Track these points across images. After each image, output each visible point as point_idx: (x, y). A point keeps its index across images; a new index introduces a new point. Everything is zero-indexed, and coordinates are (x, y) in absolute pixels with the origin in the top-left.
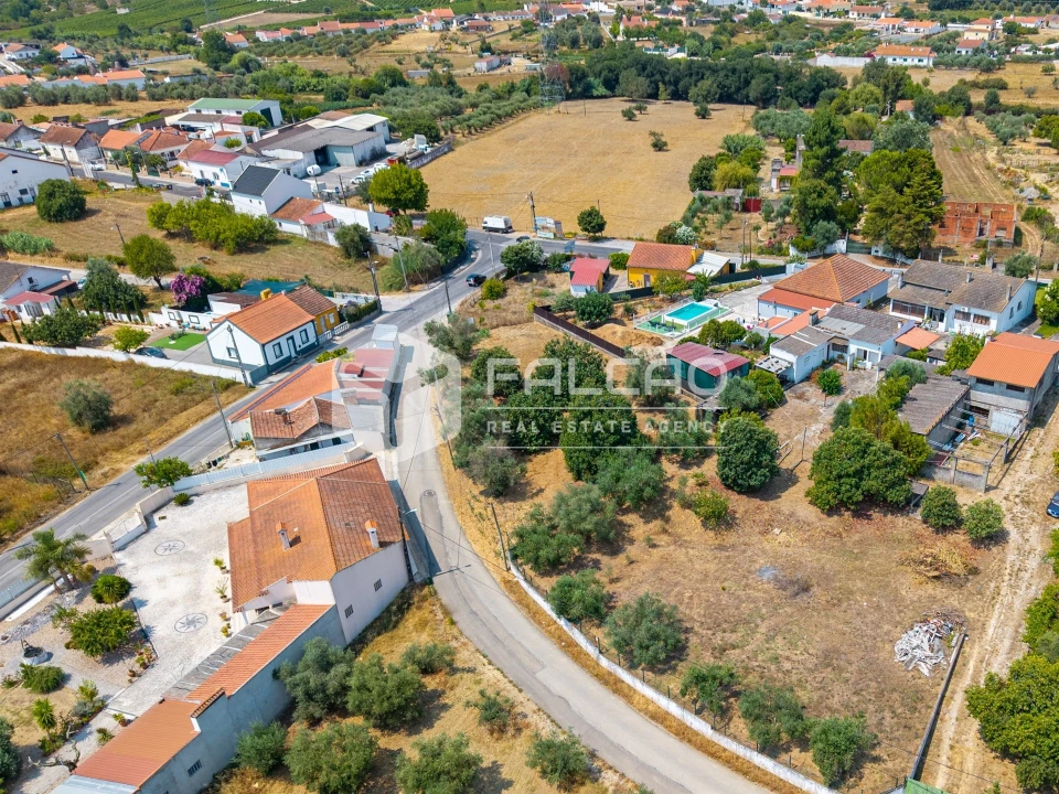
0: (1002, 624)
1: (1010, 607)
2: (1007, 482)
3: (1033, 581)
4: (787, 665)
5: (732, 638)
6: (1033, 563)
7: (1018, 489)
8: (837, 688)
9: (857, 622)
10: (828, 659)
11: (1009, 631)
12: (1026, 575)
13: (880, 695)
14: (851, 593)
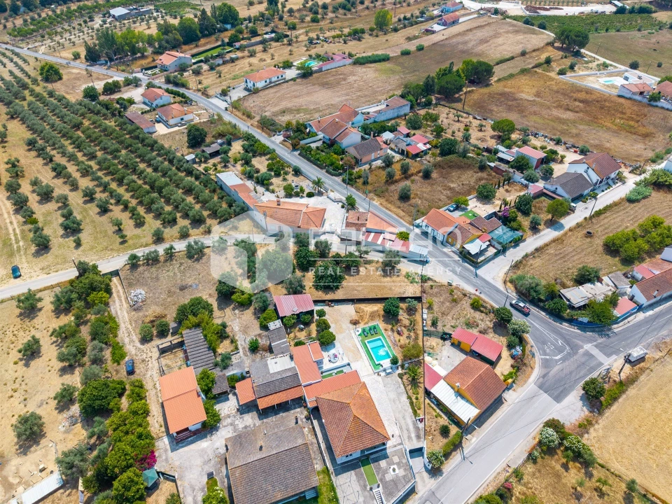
0: (123, 316)
1: (124, 323)
2: (156, 365)
3: (123, 335)
4: (164, 272)
5: (182, 268)
6: (127, 340)
7: (150, 365)
8: (149, 275)
9: (159, 291)
10: (157, 279)
11: (120, 317)
12: (126, 335)
13: (138, 281)
14: (168, 297)
